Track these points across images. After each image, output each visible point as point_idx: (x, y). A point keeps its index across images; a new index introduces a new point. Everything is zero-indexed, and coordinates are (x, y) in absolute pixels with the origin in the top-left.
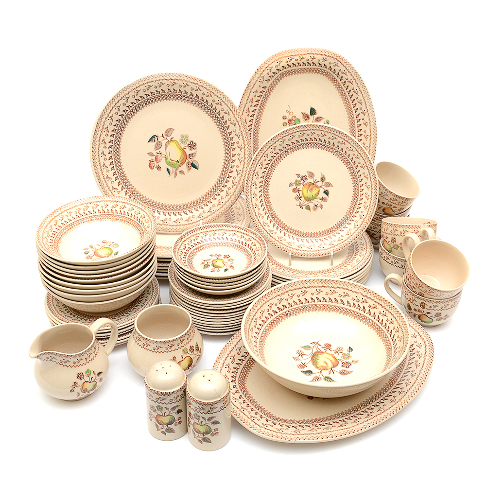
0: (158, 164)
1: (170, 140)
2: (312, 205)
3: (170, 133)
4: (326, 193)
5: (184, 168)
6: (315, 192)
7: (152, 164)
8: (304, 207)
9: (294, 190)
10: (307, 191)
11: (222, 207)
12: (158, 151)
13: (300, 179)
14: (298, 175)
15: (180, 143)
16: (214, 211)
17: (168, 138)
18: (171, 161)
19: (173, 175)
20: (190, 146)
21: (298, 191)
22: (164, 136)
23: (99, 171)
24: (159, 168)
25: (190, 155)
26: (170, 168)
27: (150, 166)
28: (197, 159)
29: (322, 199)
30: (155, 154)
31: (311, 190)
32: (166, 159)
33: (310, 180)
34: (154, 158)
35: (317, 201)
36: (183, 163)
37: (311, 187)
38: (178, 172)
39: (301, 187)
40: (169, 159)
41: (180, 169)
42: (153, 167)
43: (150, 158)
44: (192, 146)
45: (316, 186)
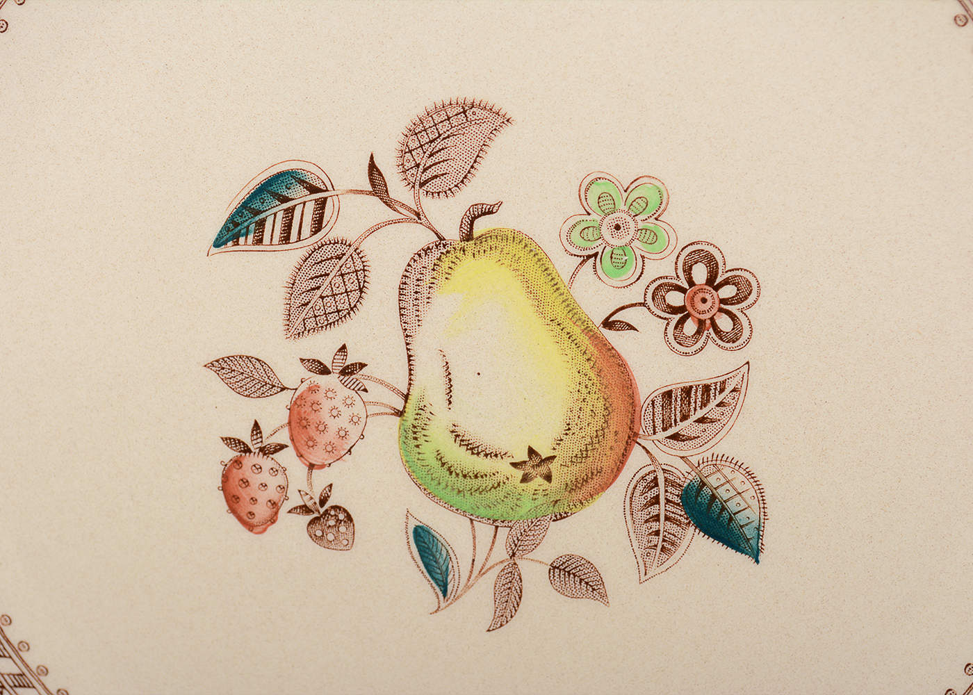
0: (321, 479)
1: (452, 233)
3: (457, 151)
12: (322, 345)
15: (564, 265)
17: (432, 207)
18: (459, 457)
20: (675, 299)
22: (398, 189)
27: (232, 501)
30: (291, 373)
32: (413, 435)
38: (533, 572)
40: (438, 438)
42: (262, 511)
44: (706, 310)
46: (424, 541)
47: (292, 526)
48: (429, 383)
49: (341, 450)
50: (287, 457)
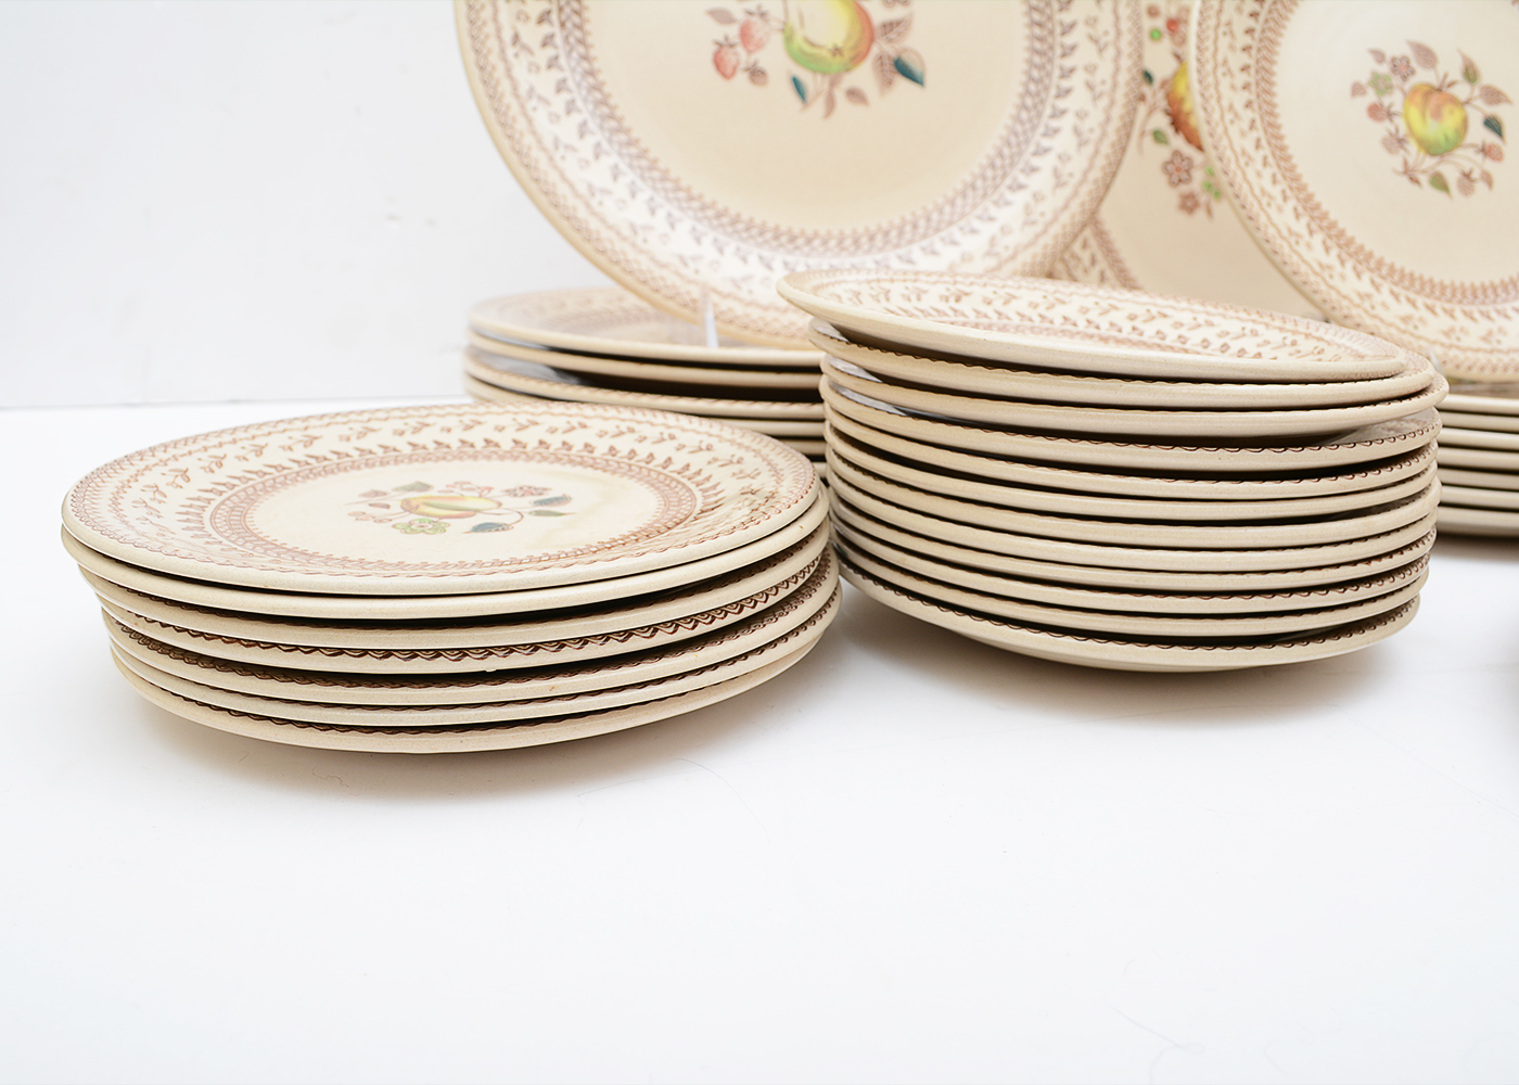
0: (753, 57)
2: (1451, 174)
4: (1493, 125)
5: (864, 76)
6: (1451, 121)
7: (729, 57)
8: (1424, 179)
9: (1375, 112)
10: (1423, 115)
11: (1045, 231)
13: (1384, 69)
14: (1379, 56)
16: (1010, 252)
19: (819, 106)
21: (1390, 115)
23: (494, 58)
24: (756, 74)
25: (889, 27)
26: (806, 77)
28: (917, 44)
29: (1486, 151)
30: (739, 15)
31: (1437, 115)
32: (789, 39)
33: (1423, 76)
34: (733, 32)
35: (1466, 158)
36: (858, 58)
37: (1435, 99)
38: (840, 94)
39: (1395, 100)
40: (798, 41)
41: (850, 80)
43: (720, 32)
45: (1453, 100)
46: (797, 85)
47: (742, 78)
48: (794, 20)
49: (760, 46)
50: (740, 50)
